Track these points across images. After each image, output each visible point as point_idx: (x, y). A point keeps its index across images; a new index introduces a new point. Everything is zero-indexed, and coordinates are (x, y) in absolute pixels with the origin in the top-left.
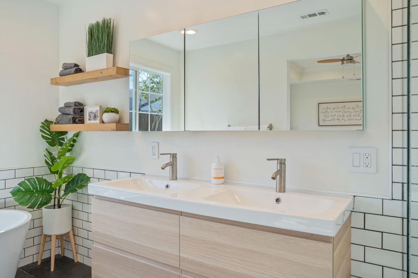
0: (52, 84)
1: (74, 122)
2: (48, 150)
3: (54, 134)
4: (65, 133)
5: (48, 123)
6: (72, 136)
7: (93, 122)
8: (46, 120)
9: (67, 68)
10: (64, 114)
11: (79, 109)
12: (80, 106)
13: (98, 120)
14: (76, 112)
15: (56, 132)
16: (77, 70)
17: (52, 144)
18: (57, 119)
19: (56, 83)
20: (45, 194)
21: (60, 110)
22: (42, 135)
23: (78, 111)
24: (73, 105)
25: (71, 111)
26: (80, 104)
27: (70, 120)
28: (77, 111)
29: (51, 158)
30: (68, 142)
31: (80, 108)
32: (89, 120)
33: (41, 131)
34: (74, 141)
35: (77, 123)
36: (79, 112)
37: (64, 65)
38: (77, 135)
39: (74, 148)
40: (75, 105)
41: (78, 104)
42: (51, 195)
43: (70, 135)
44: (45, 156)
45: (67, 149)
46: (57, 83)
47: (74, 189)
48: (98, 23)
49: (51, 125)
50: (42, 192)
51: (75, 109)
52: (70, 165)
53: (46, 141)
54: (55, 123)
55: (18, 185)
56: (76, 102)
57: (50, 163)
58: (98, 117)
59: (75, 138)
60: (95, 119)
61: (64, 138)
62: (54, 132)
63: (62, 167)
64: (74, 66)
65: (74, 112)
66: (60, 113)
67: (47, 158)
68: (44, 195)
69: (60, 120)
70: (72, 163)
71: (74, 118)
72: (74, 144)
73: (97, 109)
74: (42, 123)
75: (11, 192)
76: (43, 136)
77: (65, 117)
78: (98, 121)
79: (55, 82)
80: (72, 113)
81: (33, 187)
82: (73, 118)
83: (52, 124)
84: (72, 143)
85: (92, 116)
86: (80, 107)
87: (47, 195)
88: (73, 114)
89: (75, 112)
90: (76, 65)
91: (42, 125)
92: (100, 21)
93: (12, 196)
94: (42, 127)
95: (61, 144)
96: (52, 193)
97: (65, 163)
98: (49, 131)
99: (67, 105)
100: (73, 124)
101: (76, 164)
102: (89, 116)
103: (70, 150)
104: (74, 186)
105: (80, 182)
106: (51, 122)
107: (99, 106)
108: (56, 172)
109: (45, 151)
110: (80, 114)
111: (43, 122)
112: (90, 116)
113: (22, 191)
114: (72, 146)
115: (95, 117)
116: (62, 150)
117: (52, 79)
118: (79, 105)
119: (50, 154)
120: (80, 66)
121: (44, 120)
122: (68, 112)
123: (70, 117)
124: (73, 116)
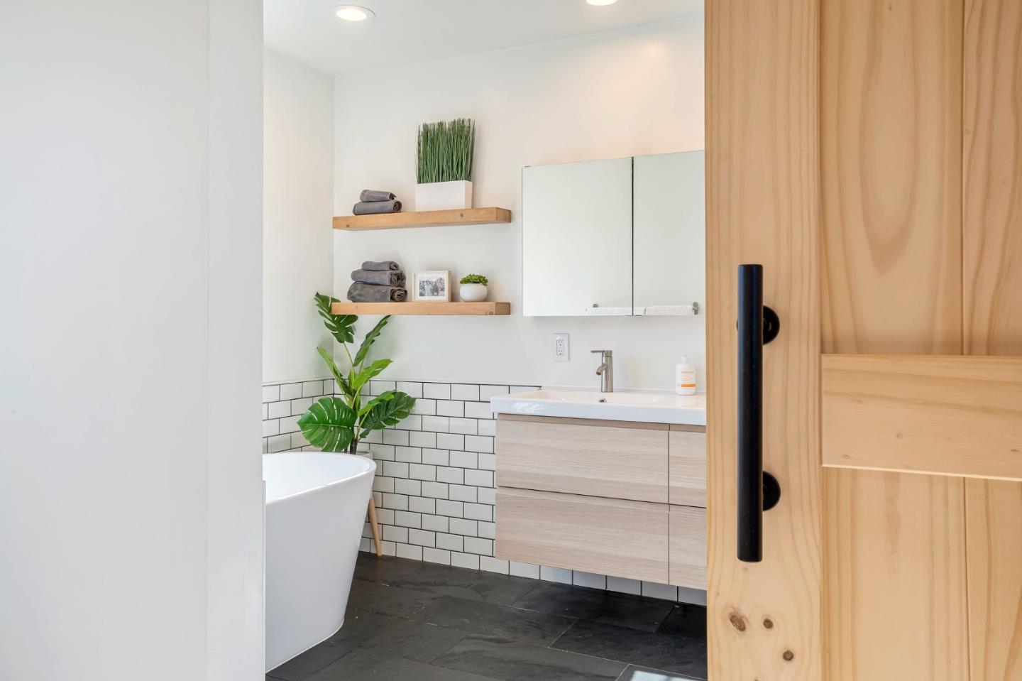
0: (336, 226)
1: (392, 299)
3: (335, 319)
4: (353, 318)
7: (428, 298)
8: (318, 295)
10: (364, 283)
13: (444, 295)
14: (393, 280)
17: (340, 338)
18: (350, 293)
19: (347, 226)
21: (356, 275)
23: (395, 278)
24: (386, 268)
25: (384, 278)
26: (396, 267)
27: (385, 295)
32: (421, 295)
35: (396, 301)
36: (397, 281)
37: (366, 193)
38: (383, 323)
40: (390, 268)
46: (350, 226)
48: (441, 124)
50: (340, 424)
55: (309, 409)
56: (391, 263)
58: (443, 290)
59: (378, 329)
60: (435, 294)
61: (351, 328)
64: (389, 198)
66: (355, 282)
69: (360, 295)
73: (441, 276)
75: (299, 423)
77: (371, 290)
78: (444, 297)
79: (339, 223)
80: (387, 282)
81: (329, 412)
82: (392, 290)
85: (428, 288)
88: (388, 284)
89: (391, 281)
92: (448, 120)
93: (300, 429)
95: (351, 341)
99: (368, 268)
100: (390, 301)
102: (420, 289)
106: (326, 298)
107: (447, 272)
112: (422, 288)
113: (314, 422)
115: (436, 290)
122: (377, 281)
123: (384, 289)
124: (391, 288)
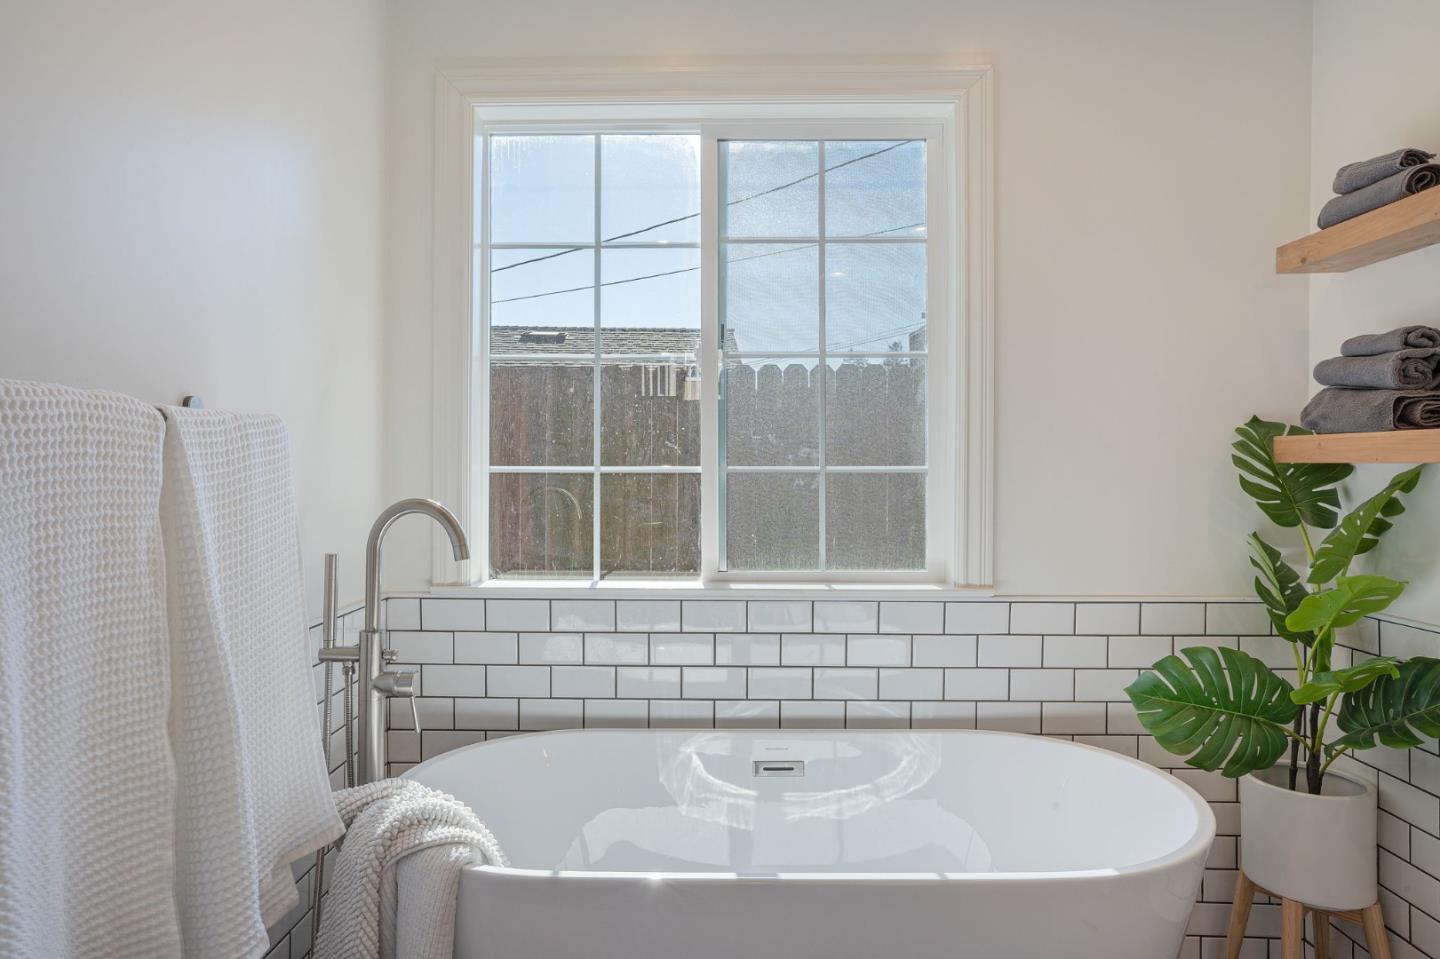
0: (1282, 268)
1: (1403, 419)
2: (1260, 537)
3: (1288, 474)
4: (1343, 470)
5: (1262, 431)
6: (1387, 485)
8: (1255, 421)
9: (1361, 183)
10: (1345, 388)
11: (1426, 359)
12: (1431, 343)
14: (1412, 371)
15: (1297, 466)
16: (1420, 180)
17: (1283, 515)
18: (1306, 413)
19: (1304, 260)
20: (1256, 721)
21: (1321, 373)
22: (1241, 477)
23: (1421, 368)
24: (1396, 343)
25: (1384, 371)
26: (1430, 338)
27: (1379, 413)
28: (1416, 370)
29: (1276, 571)
30: (1361, 513)
31: (1433, 355)
33: (1238, 461)
34: (1392, 507)
35: (1417, 426)
36: (1430, 376)
37: (1347, 173)
38: (1408, 482)
39: (1385, 539)
40: (1406, 344)
41: (1423, 336)
42: (1282, 730)
43: (1368, 483)
44: (1254, 562)
45: (1358, 542)
46: (1309, 260)
47: (1397, 729)
49: (1276, 438)
50: (1245, 710)
51: (1405, 360)
52: (1373, 615)
53: (1259, 504)
54: (1294, 431)
56: (1408, 331)
57: (1275, 593)
59: (1397, 494)
61: (1334, 492)
62: (1288, 466)
63: (1335, 619)
64: (1401, 164)
65: (1403, 375)
66: (1322, 387)
67: (1264, 571)
68: (1254, 727)
69: (1324, 417)
70: (1381, 605)
71: (1406, 402)
72: (1389, 520)
74: (1239, 430)
76: (1245, 484)
79: (1296, 259)
80: (1390, 380)
81: (1208, 681)
82: (1399, 401)
83: (1281, 435)
84: (1379, 515)
86: (1431, 351)
87: (1264, 727)
88: (1393, 385)
89: (1405, 376)
90: (1412, 157)
91: (1240, 438)
94: (1240, 445)
95: (1325, 520)
96: (1287, 722)
97: (1350, 605)
98: (1269, 464)
99: (1358, 351)
100: (1397, 428)
101: (1402, 609)
103: (1365, 547)
104: (1391, 712)
105: (1425, 699)
106: (1278, 428)
108: (1308, 638)
109: (1253, 541)
110: (1435, 383)
111: (1242, 426)
114: (1380, 528)
116: (1331, 546)
117: (1281, 251)
118: (1426, 341)
119: (1273, 555)
120: (1432, 156)
121: (1248, 421)
122: (1368, 379)
123: (1380, 398)
124: (1398, 394)
